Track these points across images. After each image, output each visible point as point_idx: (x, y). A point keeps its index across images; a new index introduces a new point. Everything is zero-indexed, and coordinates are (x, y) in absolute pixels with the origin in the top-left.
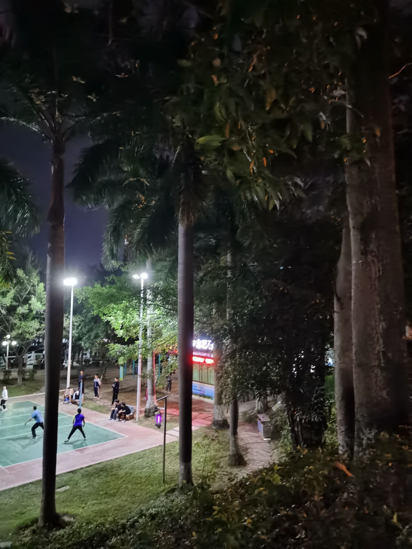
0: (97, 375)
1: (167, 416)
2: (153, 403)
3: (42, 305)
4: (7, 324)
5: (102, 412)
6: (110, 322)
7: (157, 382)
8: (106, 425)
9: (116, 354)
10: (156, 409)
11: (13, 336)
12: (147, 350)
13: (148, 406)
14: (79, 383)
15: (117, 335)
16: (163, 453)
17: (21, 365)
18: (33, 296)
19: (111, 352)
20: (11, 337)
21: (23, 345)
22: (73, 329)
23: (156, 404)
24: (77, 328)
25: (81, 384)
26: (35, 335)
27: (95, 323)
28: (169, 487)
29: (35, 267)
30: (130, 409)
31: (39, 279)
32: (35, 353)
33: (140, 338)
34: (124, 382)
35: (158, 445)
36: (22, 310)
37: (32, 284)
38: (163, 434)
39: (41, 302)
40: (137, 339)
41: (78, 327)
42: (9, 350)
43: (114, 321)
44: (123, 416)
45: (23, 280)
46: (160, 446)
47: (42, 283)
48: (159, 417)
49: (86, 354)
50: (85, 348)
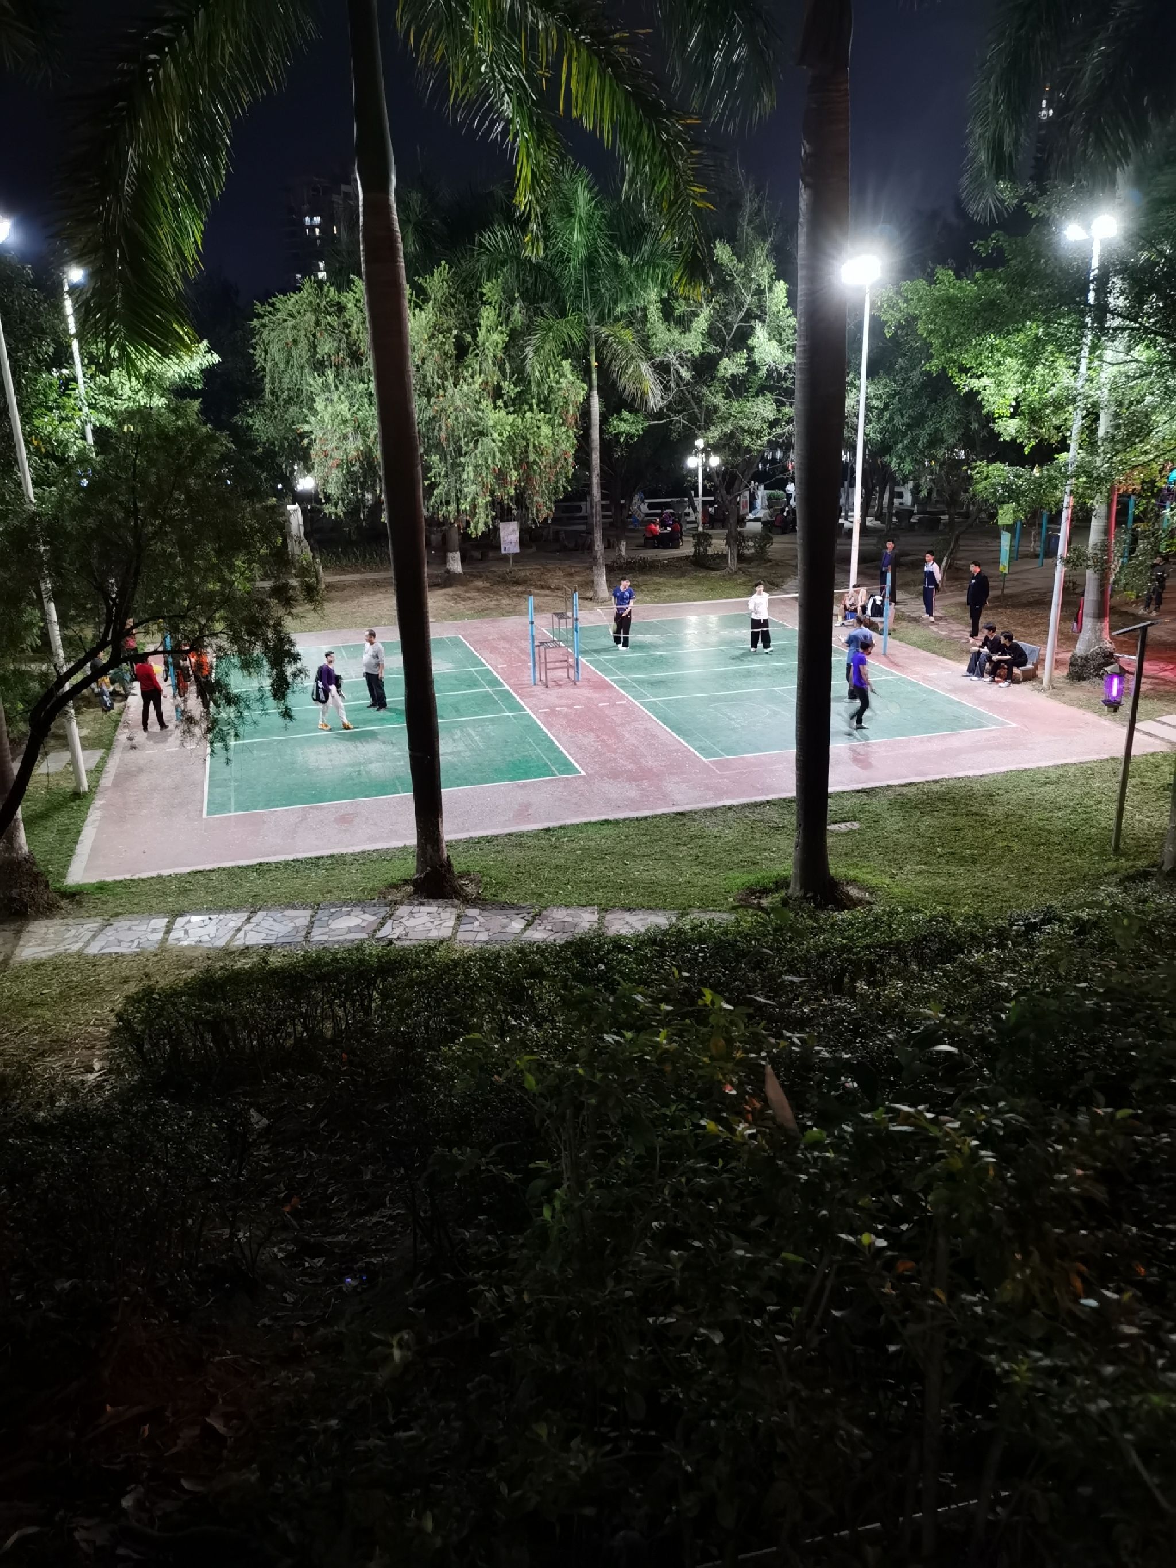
0: (931, 553)
1: (1143, 680)
2: (1100, 640)
3: (783, 349)
4: (696, 410)
5: (944, 656)
6: (978, 393)
7: (1115, 582)
8: (955, 690)
9: (994, 493)
10: (1109, 658)
11: (711, 442)
12: (1095, 481)
13: (1080, 648)
14: (883, 575)
15: (999, 435)
16: (1120, 779)
17: (733, 520)
18: (758, 325)
19: (979, 487)
20: (707, 445)
21: (737, 466)
22: (867, 419)
23: (1109, 645)
24: (879, 419)
25: (889, 575)
26: (767, 438)
27: (933, 400)
28: (1132, 866)
29: (762, 233)
30: (1027, 653)
31: (773, 270)
32: (766, 488)
33: (1073, 445)
34: (1014, 577)
35: (1106, 757)
36: (730, 367)
37: (754, 286)
38: (1125, 731)
39: (780, 342)
40: (1064, 446)
41: (881, 411)
42: (703, 480)
43: (992, 389)
44: (1004, 672)
45: (731, 275)
46: (1113, 759)
47: (782, 282)
48: (1116, 681)
49: (900, 495)
50: (899, 476)
